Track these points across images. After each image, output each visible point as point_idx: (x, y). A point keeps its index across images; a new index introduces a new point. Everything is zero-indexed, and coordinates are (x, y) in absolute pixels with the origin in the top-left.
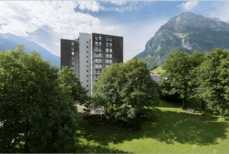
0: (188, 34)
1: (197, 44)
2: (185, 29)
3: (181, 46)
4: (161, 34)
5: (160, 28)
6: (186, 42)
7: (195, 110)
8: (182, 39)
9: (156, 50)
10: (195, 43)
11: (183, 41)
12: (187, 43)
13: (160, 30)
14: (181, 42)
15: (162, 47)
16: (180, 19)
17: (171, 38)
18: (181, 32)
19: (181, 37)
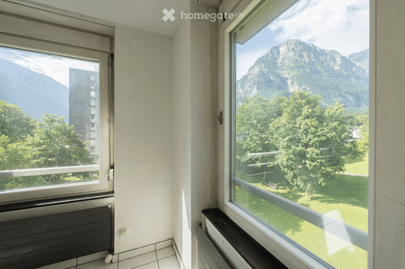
0: (296, 72)
1: (309, 87)
2: (292, 65)
3: (287, 90)
4: (257, 70)
5: (256, 61)
6: (294, 83)
7: (278, 186)
8: (287, 79)
9: (251, 94)
10: (306, 85)
11: (289, 82)
12: (295, 85)
13: (257, 65)
14: (286, 84)
15: (258, 91)
16: (285, 50)
17: (271, 77)
18: (287, 69)
19: (287, 76)
